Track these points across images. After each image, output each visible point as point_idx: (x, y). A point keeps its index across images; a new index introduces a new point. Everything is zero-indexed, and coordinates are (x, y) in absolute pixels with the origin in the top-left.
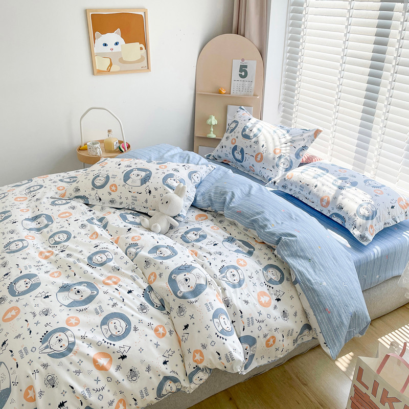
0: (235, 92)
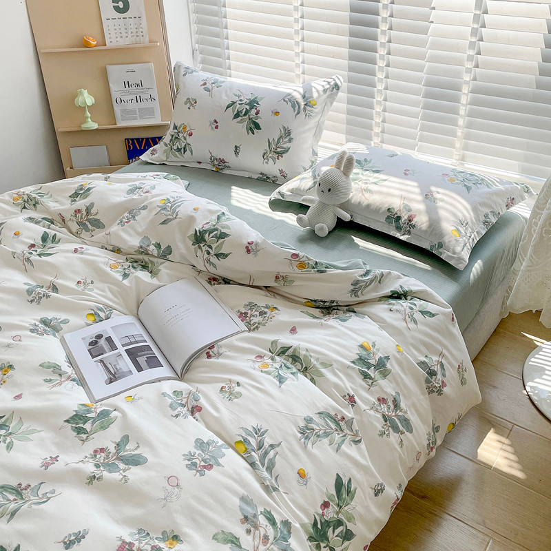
0: (114, 40)
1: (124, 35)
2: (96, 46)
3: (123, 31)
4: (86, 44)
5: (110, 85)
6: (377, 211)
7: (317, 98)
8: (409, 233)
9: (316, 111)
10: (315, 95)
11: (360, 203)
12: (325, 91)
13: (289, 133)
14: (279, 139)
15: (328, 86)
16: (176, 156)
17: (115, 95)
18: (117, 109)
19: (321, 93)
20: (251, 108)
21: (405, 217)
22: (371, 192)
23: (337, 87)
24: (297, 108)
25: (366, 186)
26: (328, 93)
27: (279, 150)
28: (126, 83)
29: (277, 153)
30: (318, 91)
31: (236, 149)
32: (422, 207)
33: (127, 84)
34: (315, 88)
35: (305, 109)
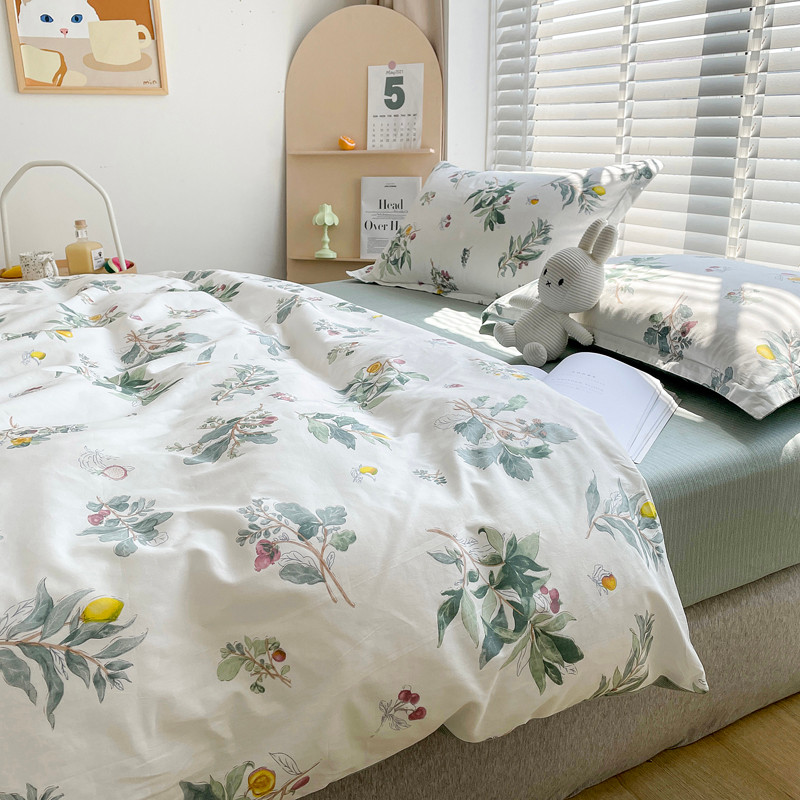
0: (378, 143)
1: (391, 138)
2: (353, 149)
3: (391, 133)
4: (342, 146)
5: (363, 203)
6: (633, 321)
7: (608, 185)
8: (680, 357)
9: (603, 204)
10: (605, 180)
11: (607, 310)
12: (625, 176)
13: (547, 230)
14: (527, 238)
15: (633, 170)
16: (391, 272)
17: (366, 217)
18: (365, 235)
19: (617, 178)
20: (499, 197)
21: (676, 327)
22: (631, 291)
23: (648, 174)
24: (568, 197)
25: (628, 283)
26: (629, 181)
27: (524, 253)
28: (383, 202)
29: (521, 258)
30: (611, 175)
31: (465, 254)
32: (712, 309)
33: (383, 204)
34: (608, 171)
35: (582, 198)
